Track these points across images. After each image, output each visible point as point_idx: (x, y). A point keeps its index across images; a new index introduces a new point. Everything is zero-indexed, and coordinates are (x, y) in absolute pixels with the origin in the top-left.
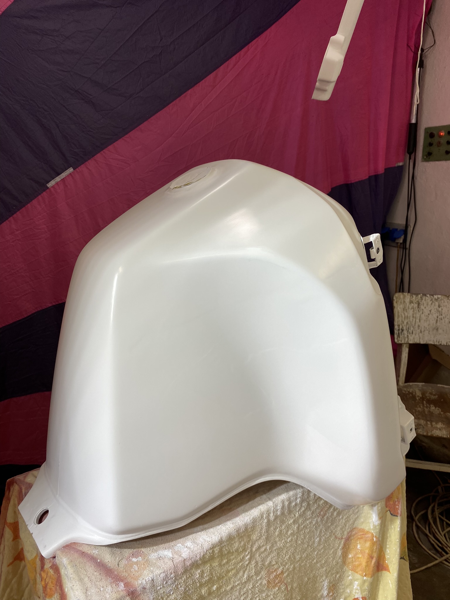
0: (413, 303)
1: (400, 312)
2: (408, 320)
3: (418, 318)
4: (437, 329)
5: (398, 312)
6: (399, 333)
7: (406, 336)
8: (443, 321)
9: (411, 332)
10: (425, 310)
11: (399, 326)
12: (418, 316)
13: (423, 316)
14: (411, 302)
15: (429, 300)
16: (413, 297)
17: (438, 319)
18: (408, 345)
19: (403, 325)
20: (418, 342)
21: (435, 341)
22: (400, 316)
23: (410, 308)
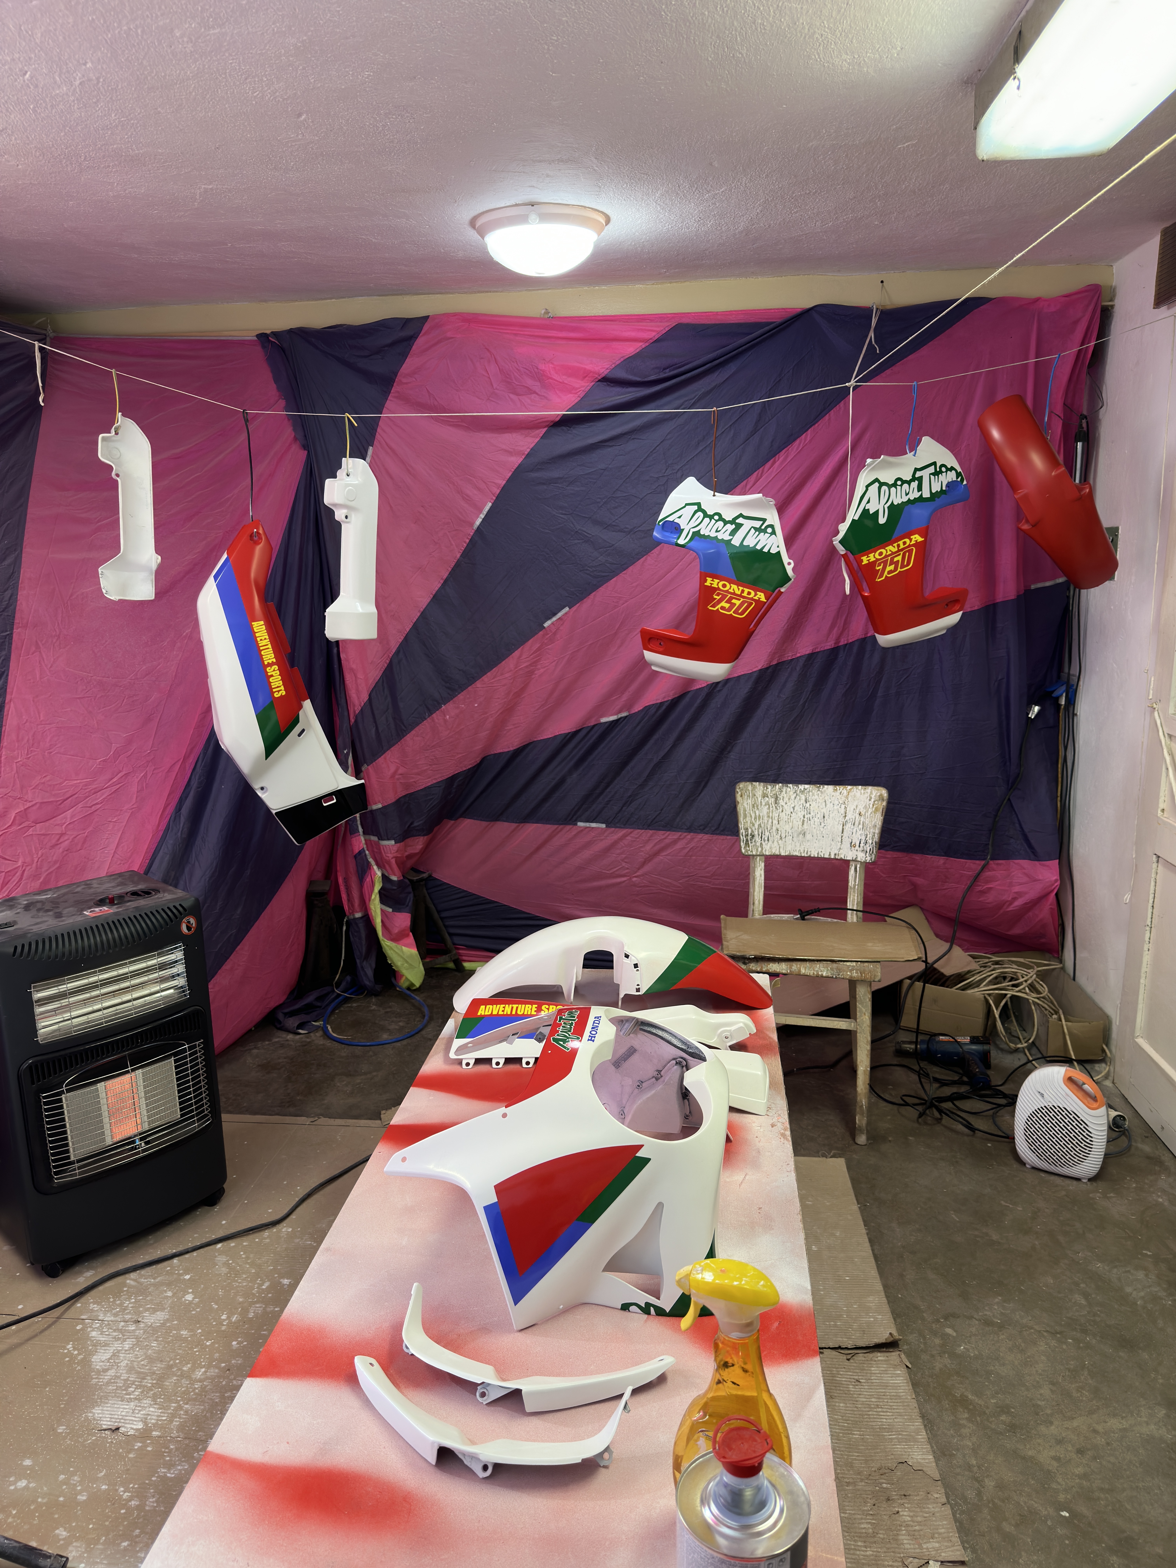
0: (768, 797)
1: (748, 810)
2: (761, 821)
3: (776, 818)
4: (804, 834)
5: (745, 810)
6: (747, 840)
7: (758, 844)
8: (812, 821)
9: (766, 839)
10: (785, 806)
11: (746, 829)
12: (776, 815)
13: (783, 815)
14: (765, 796)
15: (792, 793)
16: (767, 788)
17: (806, 819)
18: (763, 858)
19: (753, 829)
20: (777, 853)
21: (802, 851)
22: (748, 815)
23: (763, 804)
